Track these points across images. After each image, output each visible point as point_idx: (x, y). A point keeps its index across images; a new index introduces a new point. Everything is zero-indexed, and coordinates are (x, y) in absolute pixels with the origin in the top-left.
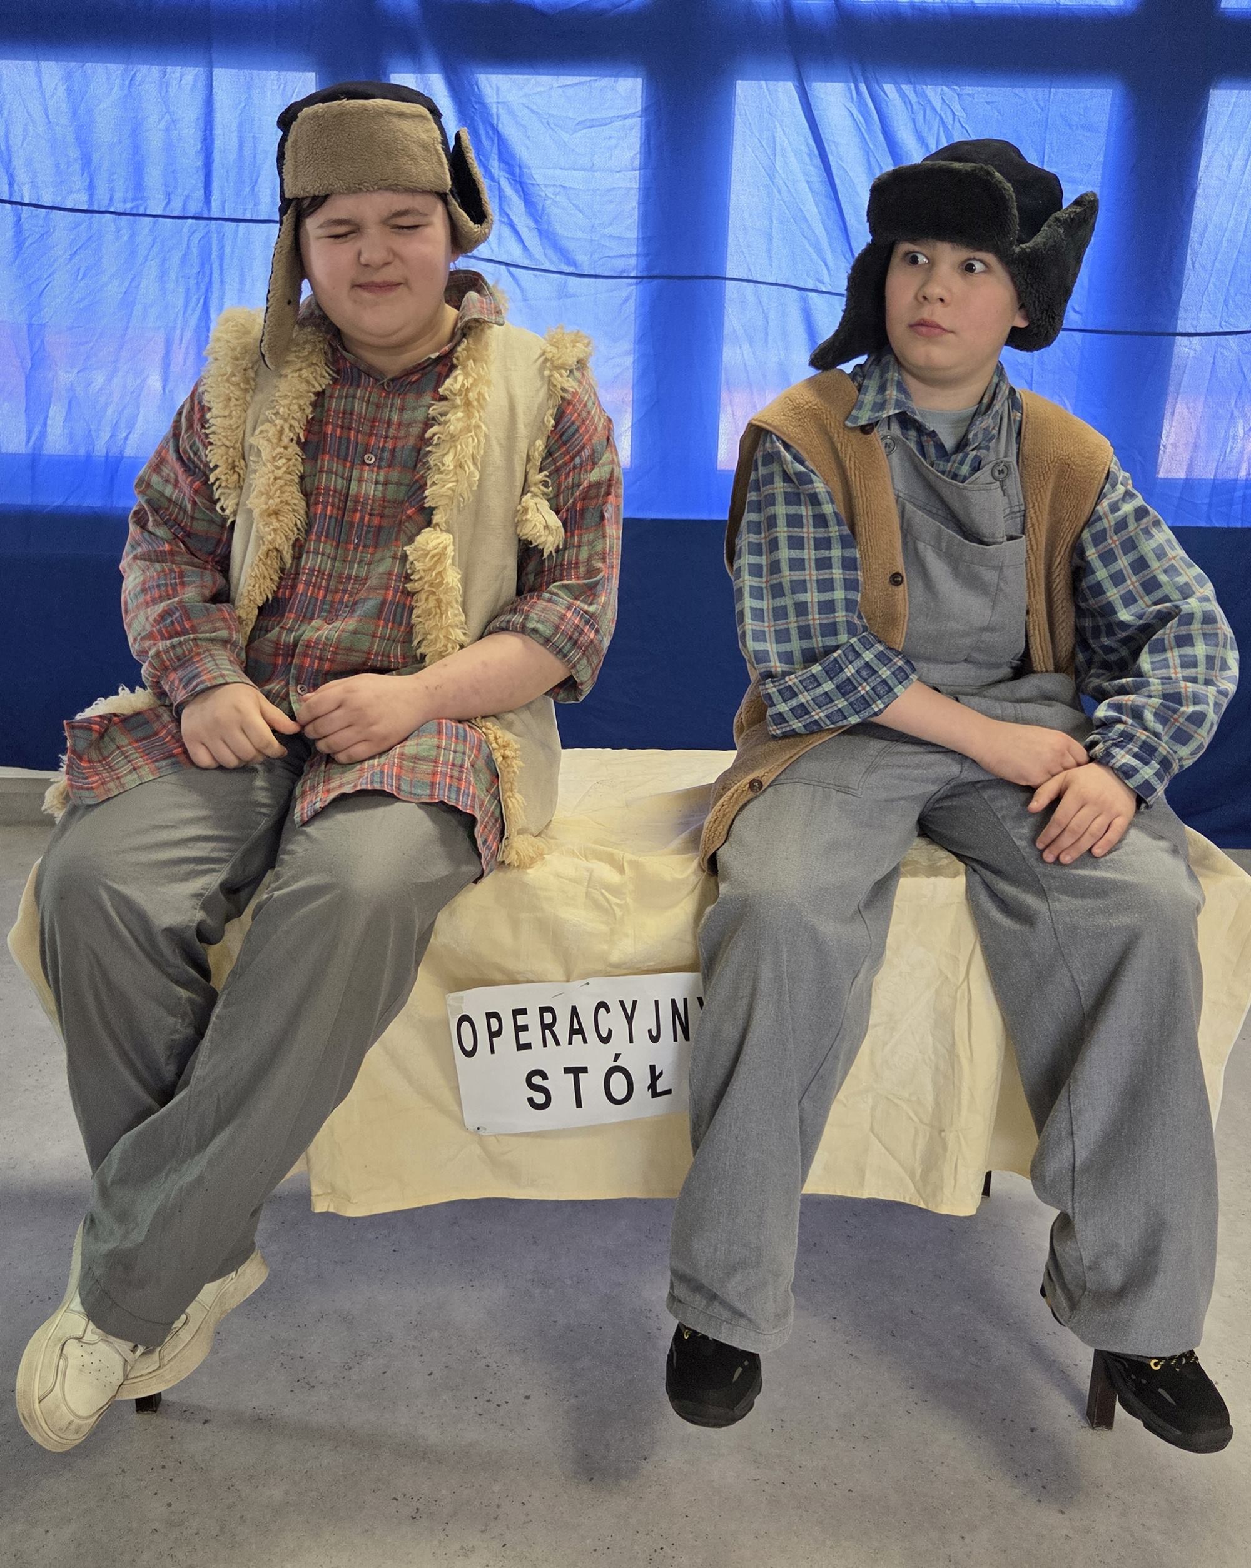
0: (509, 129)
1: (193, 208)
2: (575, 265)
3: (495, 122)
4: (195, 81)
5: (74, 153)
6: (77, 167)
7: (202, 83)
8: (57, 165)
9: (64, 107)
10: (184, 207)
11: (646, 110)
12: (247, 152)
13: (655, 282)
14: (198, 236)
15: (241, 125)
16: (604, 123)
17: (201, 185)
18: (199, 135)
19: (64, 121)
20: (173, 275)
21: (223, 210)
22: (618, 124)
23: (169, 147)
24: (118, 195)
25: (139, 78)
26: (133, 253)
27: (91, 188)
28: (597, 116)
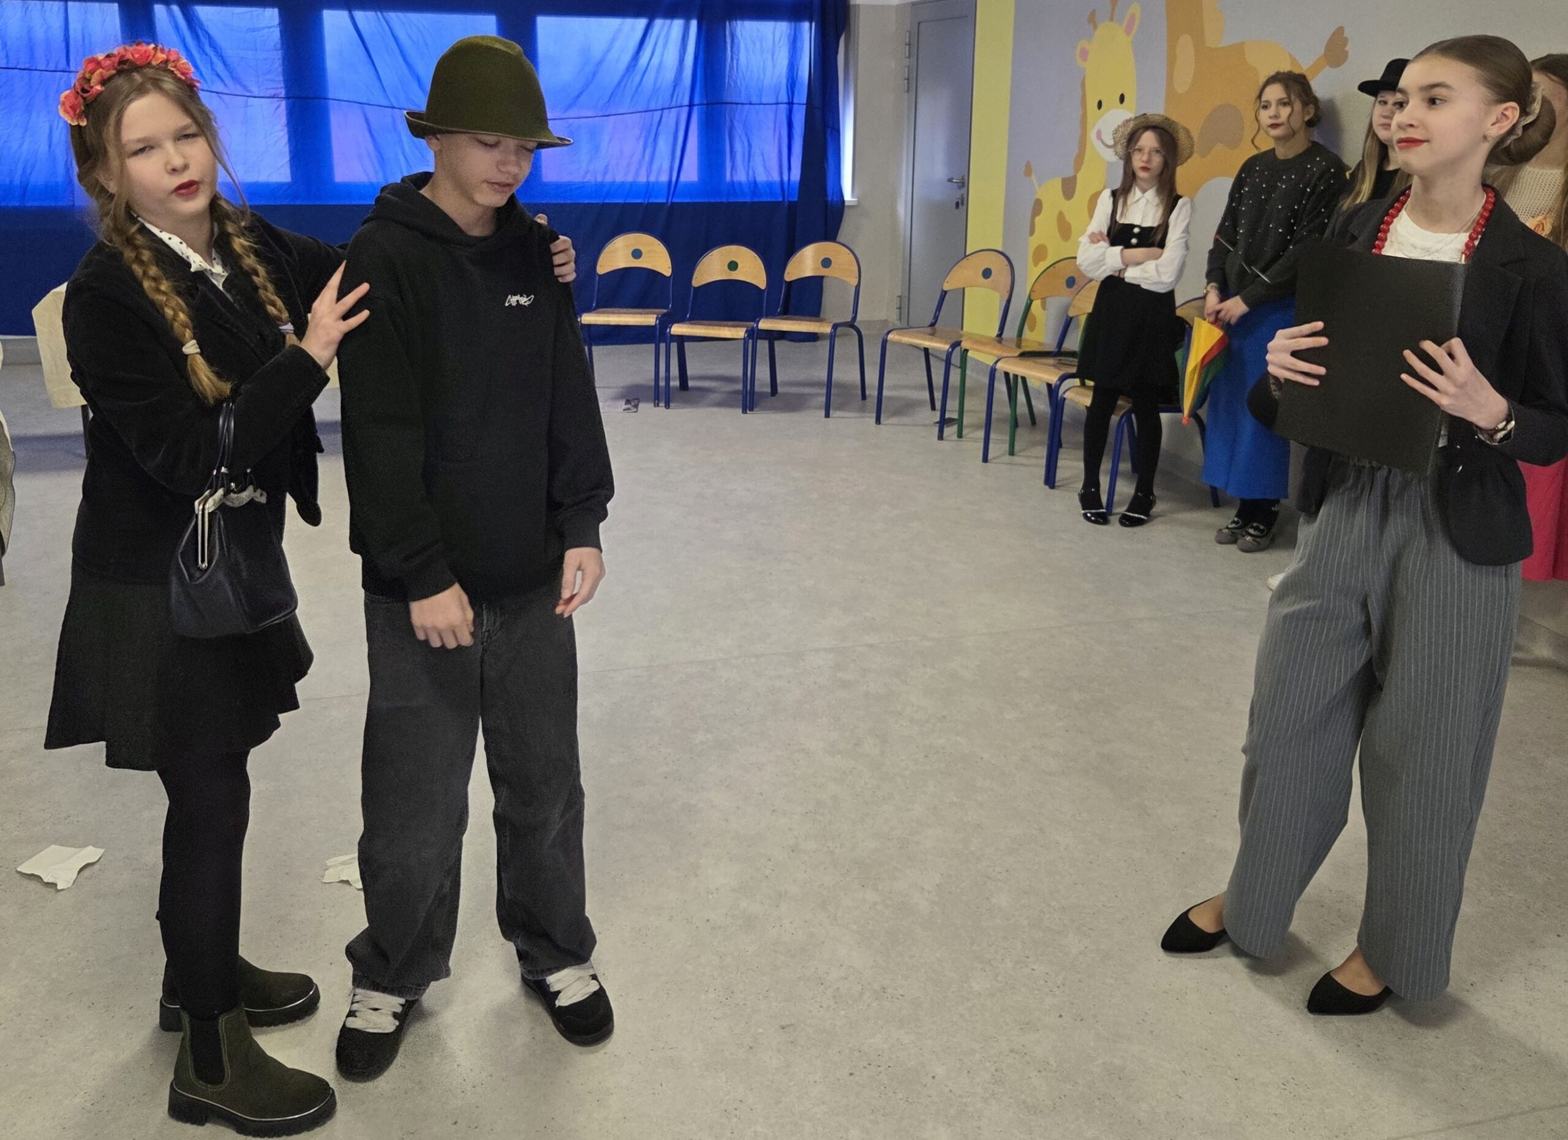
0: (213, 31)
2: (251, 92)
3: (206, 29)
4: (59, 9)
7: (62, 10)
11: (280, 24)
12: (87, 42)
13: (290, 100)
14: (64, 79)
15: (83, 30)
17: (64, 56)
18: (62, 34)
22: (265, 31)
23: (48, 40)
24: (22, 63)
25: (30, 8)
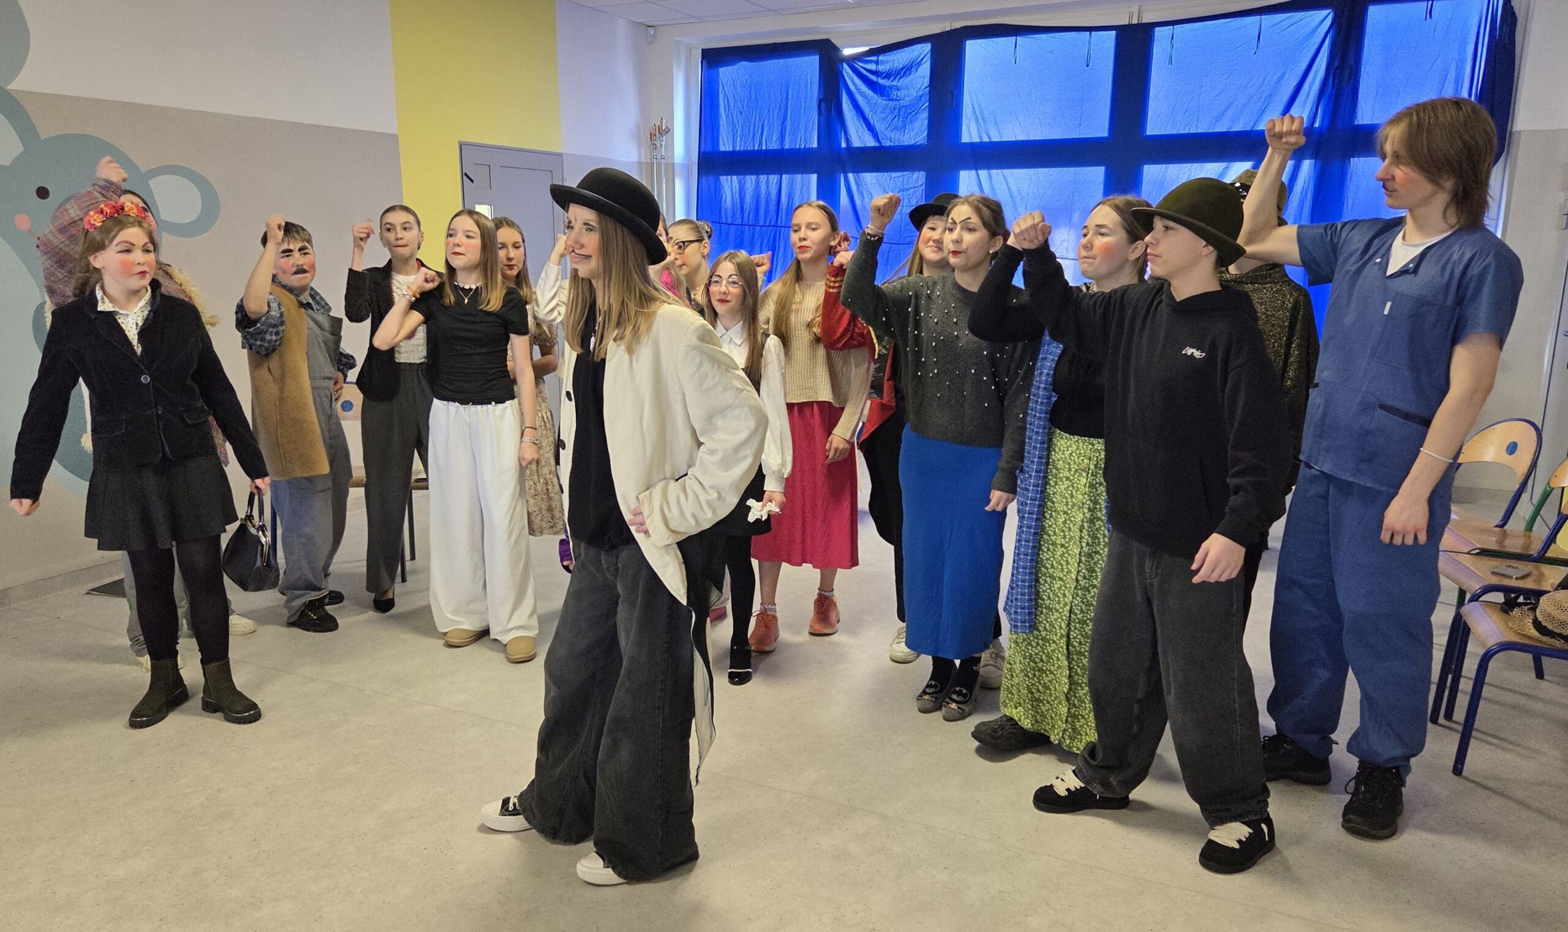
1: (772, 224)
4: (777, 180)
5: (739, 206)
6: (739, 211)
8: (734, 210)
9: (738, 191)
10: (770, 223)
11: (925, 184)
14: (773, 233)
16: (907, 190)
17: (775, 215)
18: (776, 198)
19: (737, 196)
20: (764, 245)
21: (781, 223)
22: (912, 190)
23: (767, 203)
24: (750, 220)
25: (761, 180)
26: (753, 239)
27: (743, 218)
28: (906, 187)
